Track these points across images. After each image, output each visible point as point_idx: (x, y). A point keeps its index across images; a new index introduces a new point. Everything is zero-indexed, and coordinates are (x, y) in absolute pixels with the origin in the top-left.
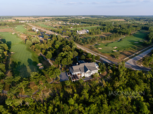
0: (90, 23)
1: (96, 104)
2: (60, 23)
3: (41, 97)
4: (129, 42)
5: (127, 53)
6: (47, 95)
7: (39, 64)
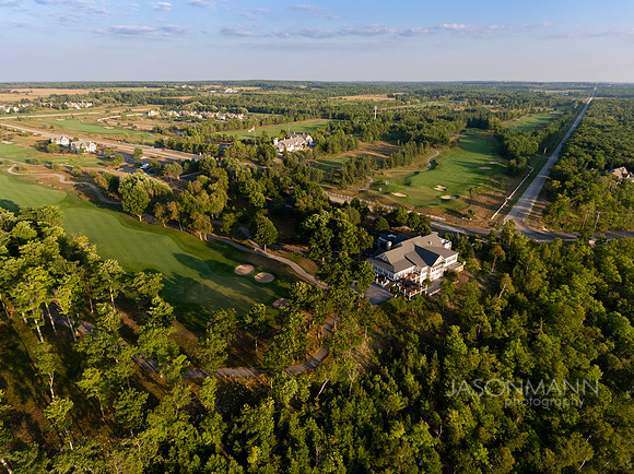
2: (152, 113)
4: (462, 168)
7: (242, 268)
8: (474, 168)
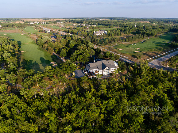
0: (109, 25)
1: (115, 99)
2: (74, 25)
3: (56, 91)
4: (154, 43)
5: (150, 54)
6: (62, 89)
7: (53, 62)
8: (158, 44)
